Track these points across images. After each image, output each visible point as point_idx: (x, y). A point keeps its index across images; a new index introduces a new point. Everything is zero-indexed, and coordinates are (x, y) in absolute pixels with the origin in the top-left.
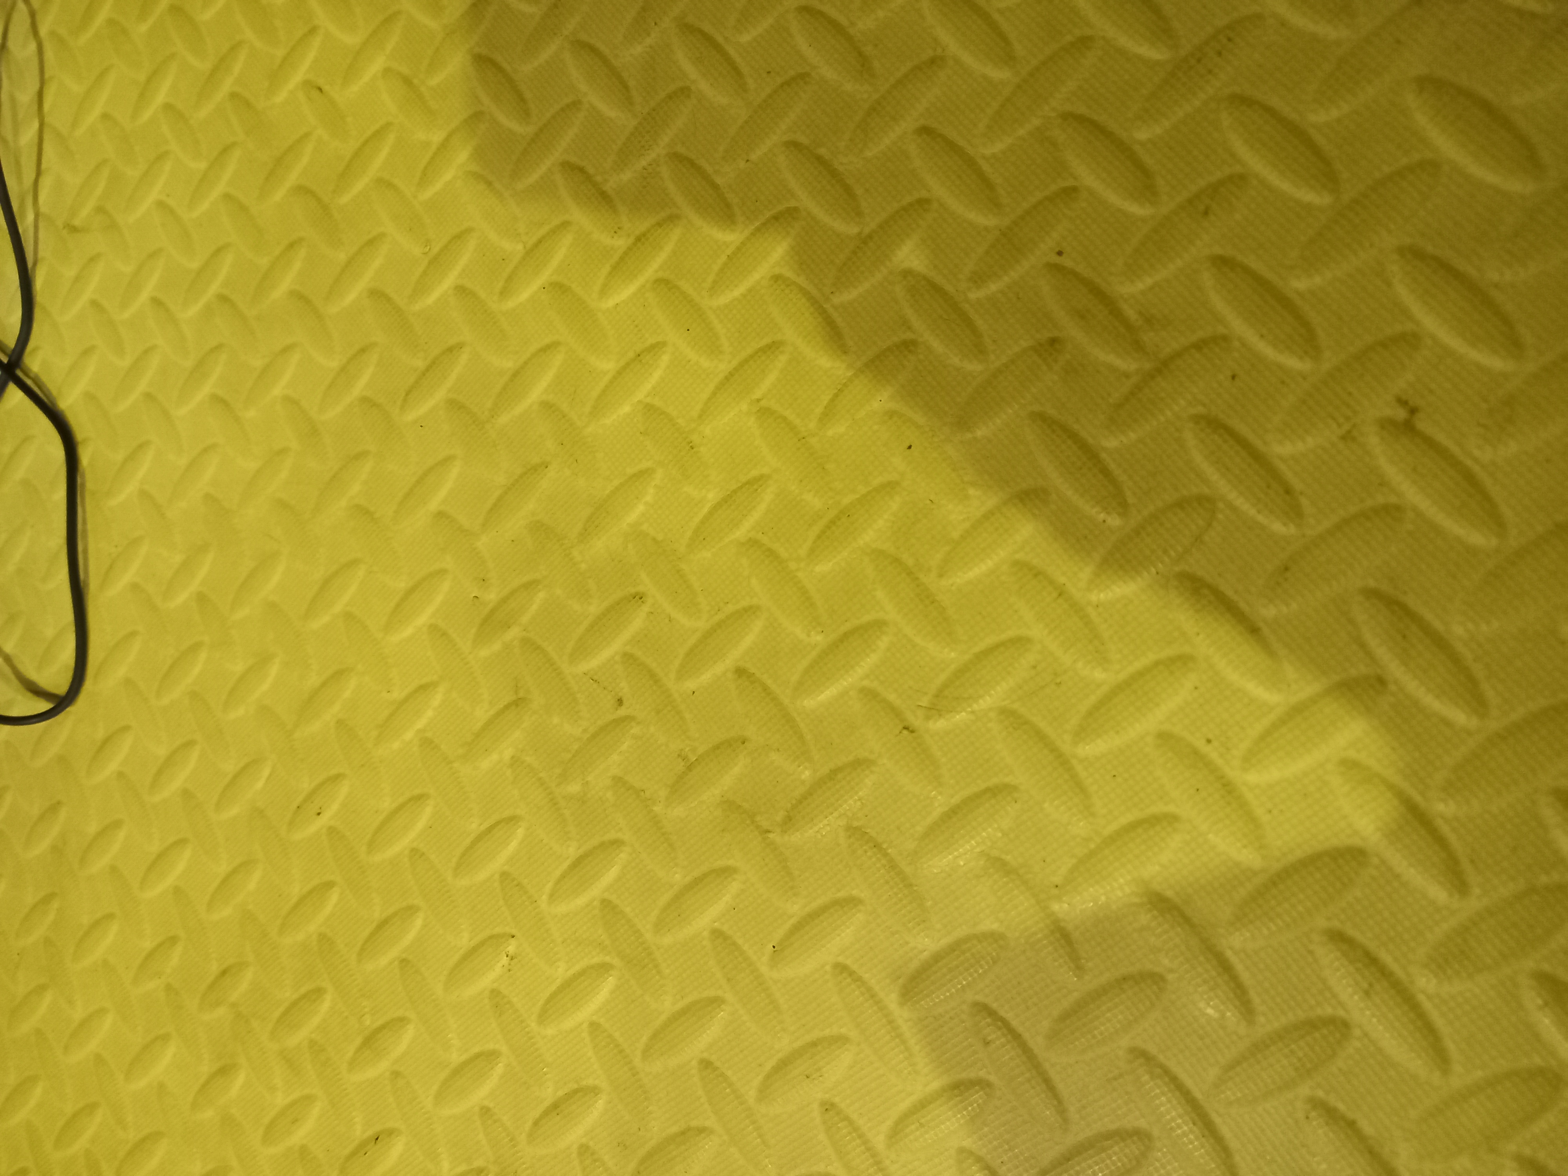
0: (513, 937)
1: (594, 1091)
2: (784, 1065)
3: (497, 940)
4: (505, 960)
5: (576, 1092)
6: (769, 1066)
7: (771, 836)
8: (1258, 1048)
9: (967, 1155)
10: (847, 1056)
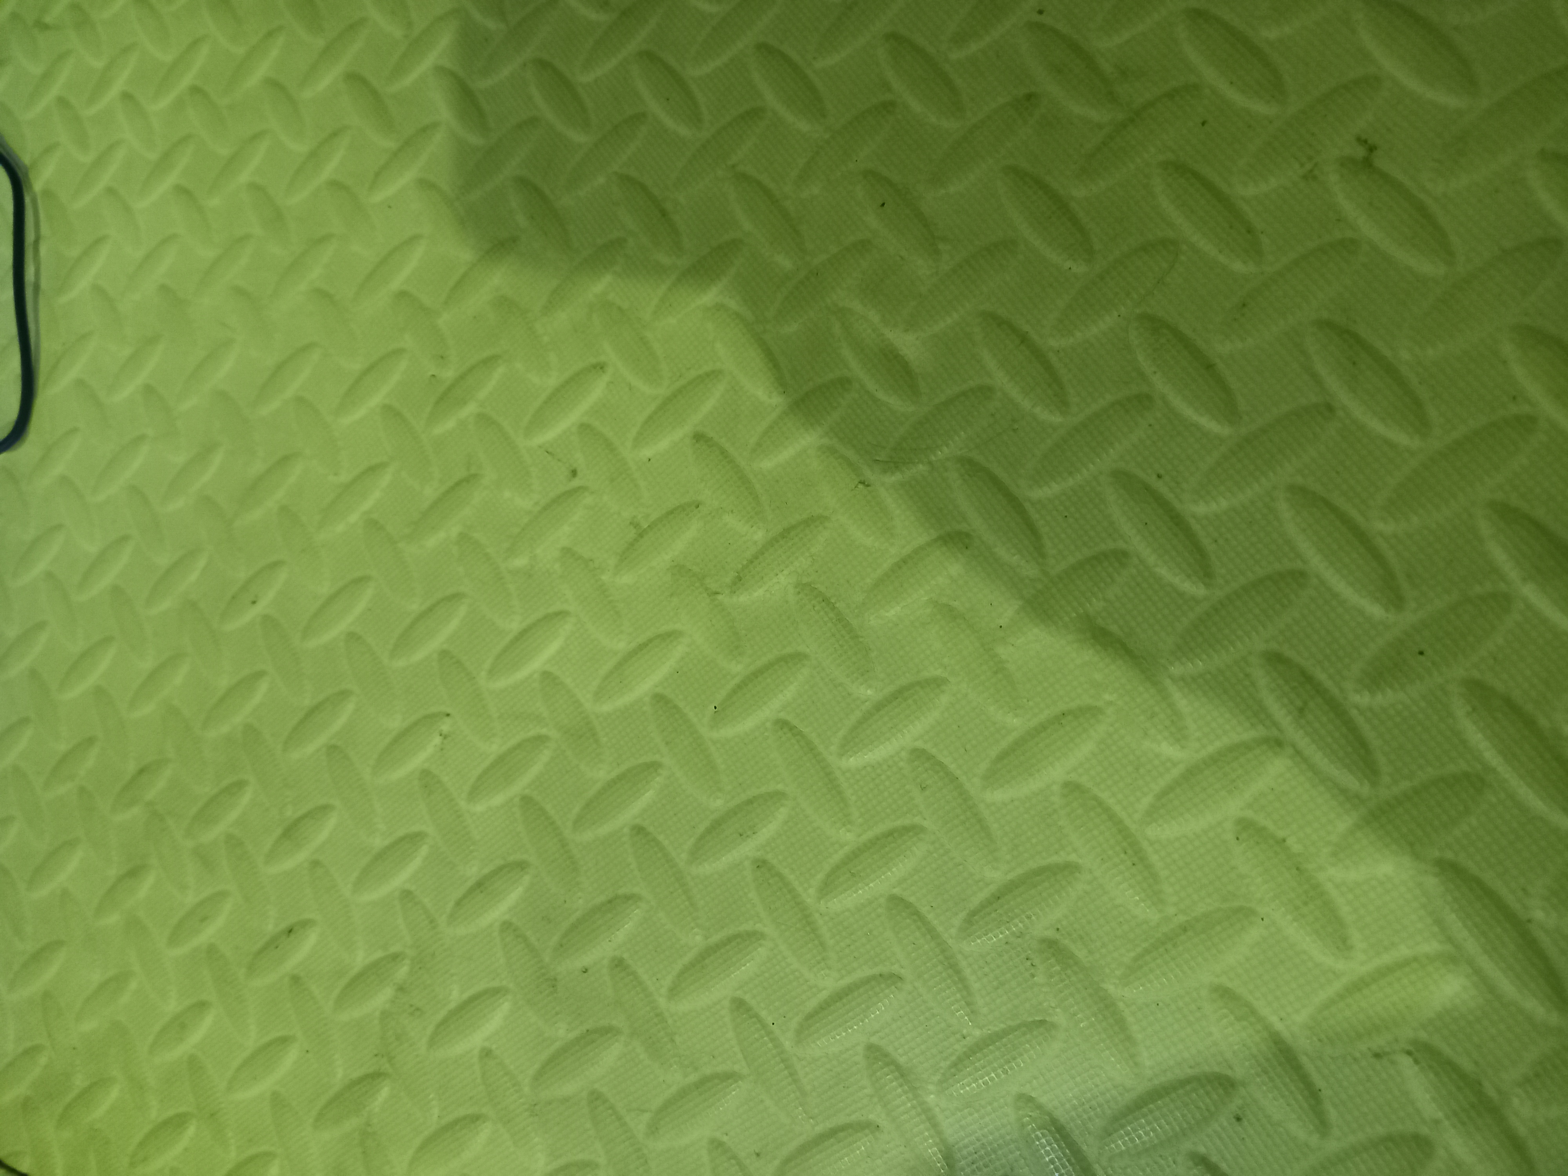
0: (448, 715)
1: (522, 866)
2: (717, 825)
3: (431, 719)
4: (437, 740)
5: (501, 869)
6: (701, 828)
7: (720, 597)
8: (1192, 773)
9: (897, 902)
10: (782, 813)
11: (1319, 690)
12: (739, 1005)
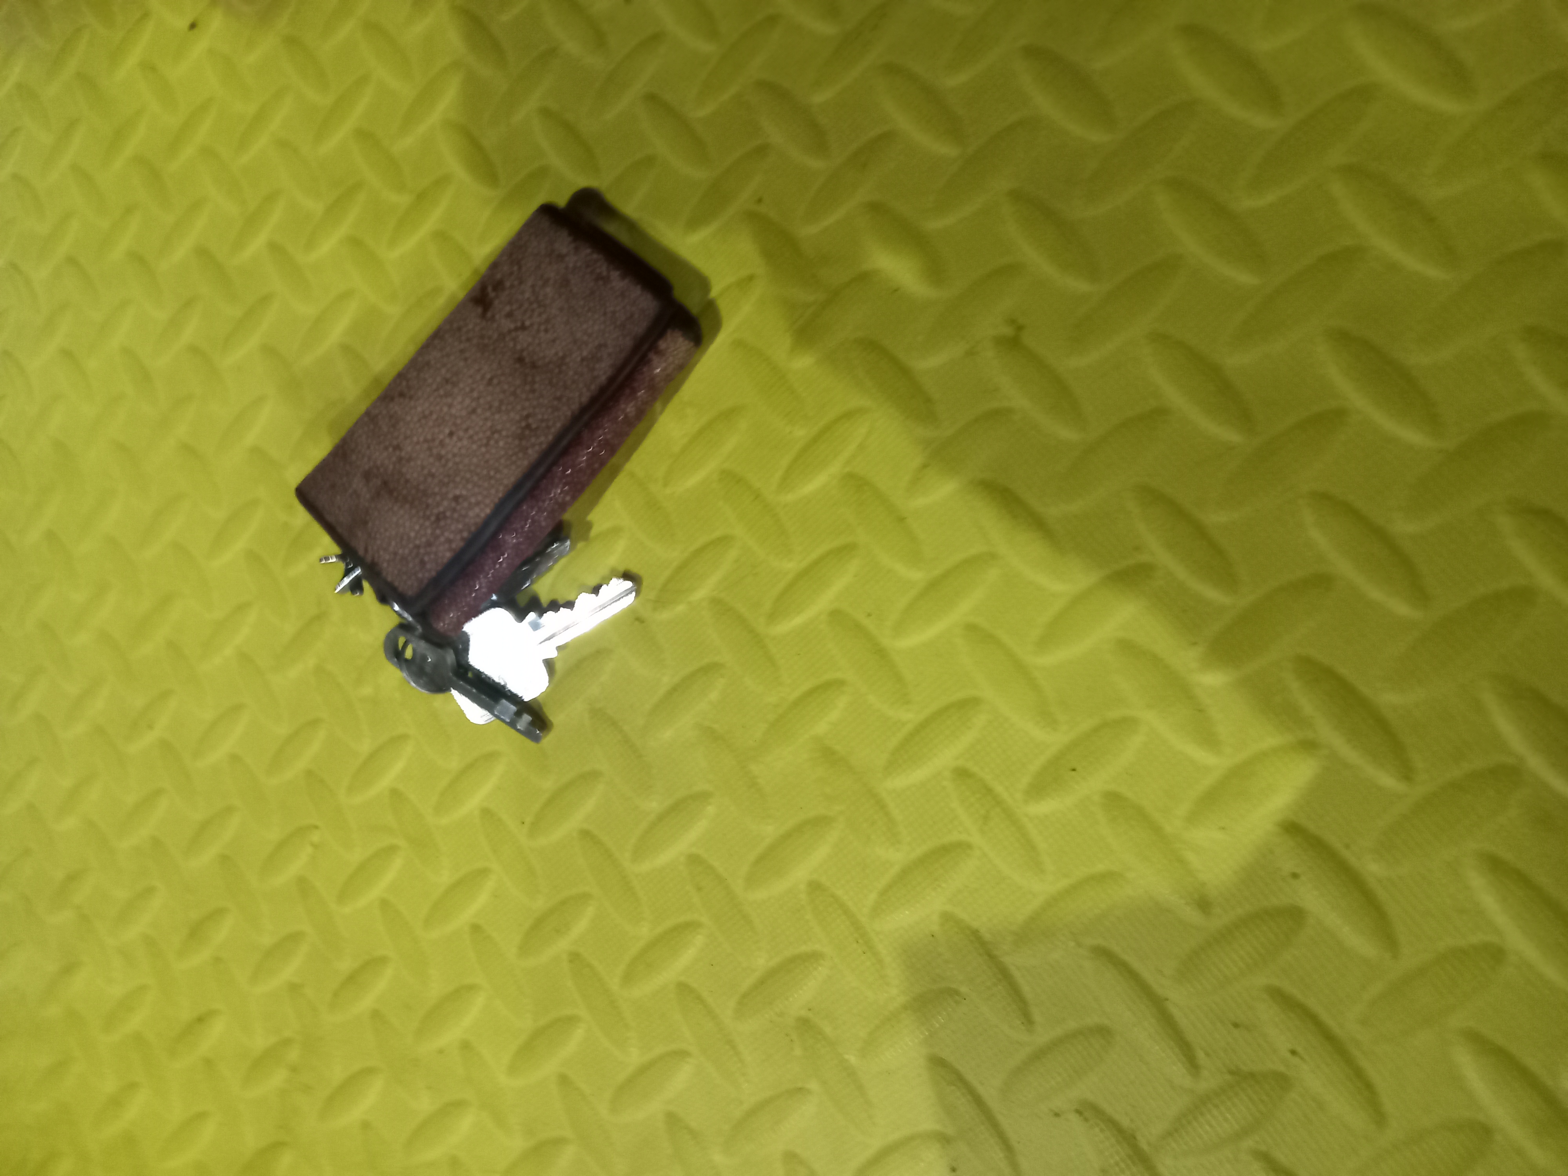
0: (316, 827)
1: (383, 961)
2: (539, 923)
3: (302, 831)
4: (309, 850)
5: (368, 963)
6: (527, 925)
8: (905, 873)
9: (683, 988)
10: (590, 911)
11: (998, 802)
12: (564, 1080)
